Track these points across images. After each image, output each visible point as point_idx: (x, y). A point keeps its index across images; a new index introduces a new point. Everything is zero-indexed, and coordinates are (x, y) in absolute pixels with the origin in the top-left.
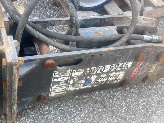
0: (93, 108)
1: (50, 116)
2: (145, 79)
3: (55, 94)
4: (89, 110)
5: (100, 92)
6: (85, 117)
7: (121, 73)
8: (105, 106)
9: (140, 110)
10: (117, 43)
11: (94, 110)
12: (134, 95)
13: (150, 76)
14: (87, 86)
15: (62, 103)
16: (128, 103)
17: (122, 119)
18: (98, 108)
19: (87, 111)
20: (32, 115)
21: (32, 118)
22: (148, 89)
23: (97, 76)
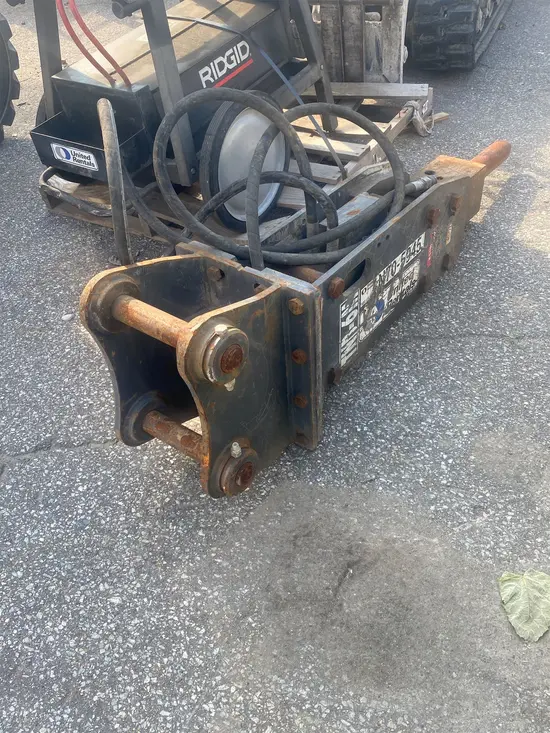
0: (410, 350)
1: (362, 401)
2: (446, 264)
3: (346, 358)
4: (407, 357)
5: (397, 325)
6: (411, 368)
7: (416, 265)
8: (423, 338)
9: (477, 310)
10: (396, 208)
11: (415, 352)
12: (447, 297)
13: (448, 252)
14: (381, 319)
15: (357, 374)
16: (450, 312)
17: (465, 336)
18: (418, 346)
19: (406, 360)
20: (333, 416)
21: (337, 420)
22: (458, 277)
23: (388, 289)
